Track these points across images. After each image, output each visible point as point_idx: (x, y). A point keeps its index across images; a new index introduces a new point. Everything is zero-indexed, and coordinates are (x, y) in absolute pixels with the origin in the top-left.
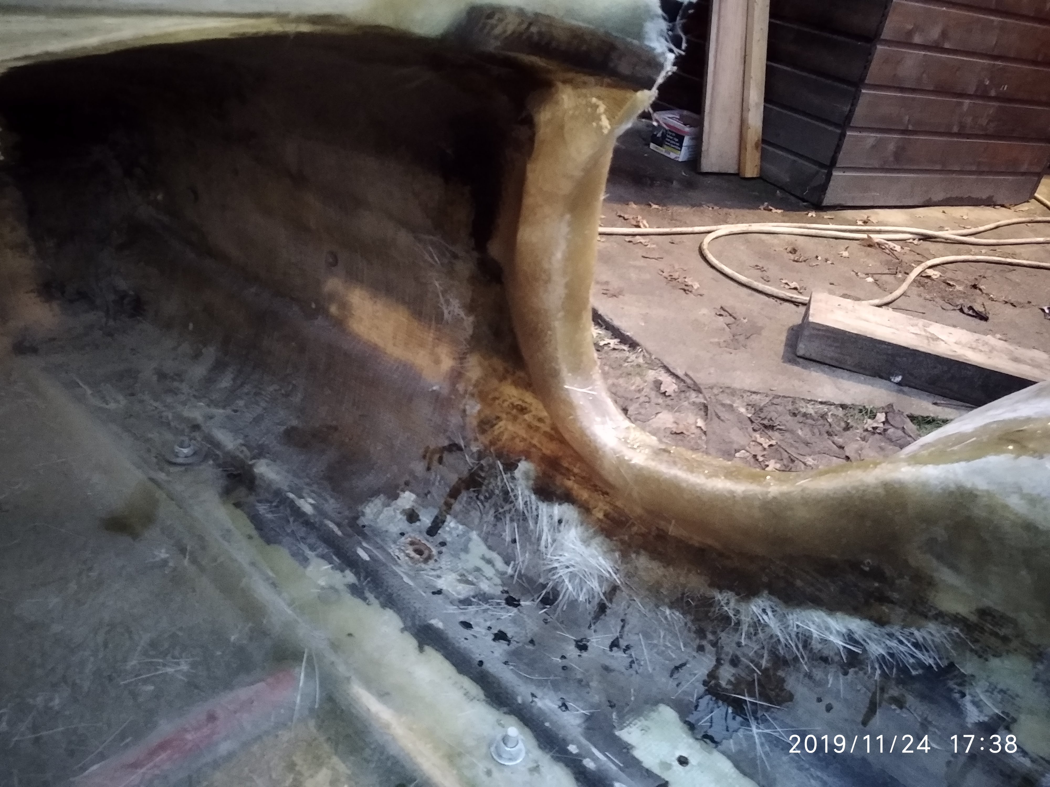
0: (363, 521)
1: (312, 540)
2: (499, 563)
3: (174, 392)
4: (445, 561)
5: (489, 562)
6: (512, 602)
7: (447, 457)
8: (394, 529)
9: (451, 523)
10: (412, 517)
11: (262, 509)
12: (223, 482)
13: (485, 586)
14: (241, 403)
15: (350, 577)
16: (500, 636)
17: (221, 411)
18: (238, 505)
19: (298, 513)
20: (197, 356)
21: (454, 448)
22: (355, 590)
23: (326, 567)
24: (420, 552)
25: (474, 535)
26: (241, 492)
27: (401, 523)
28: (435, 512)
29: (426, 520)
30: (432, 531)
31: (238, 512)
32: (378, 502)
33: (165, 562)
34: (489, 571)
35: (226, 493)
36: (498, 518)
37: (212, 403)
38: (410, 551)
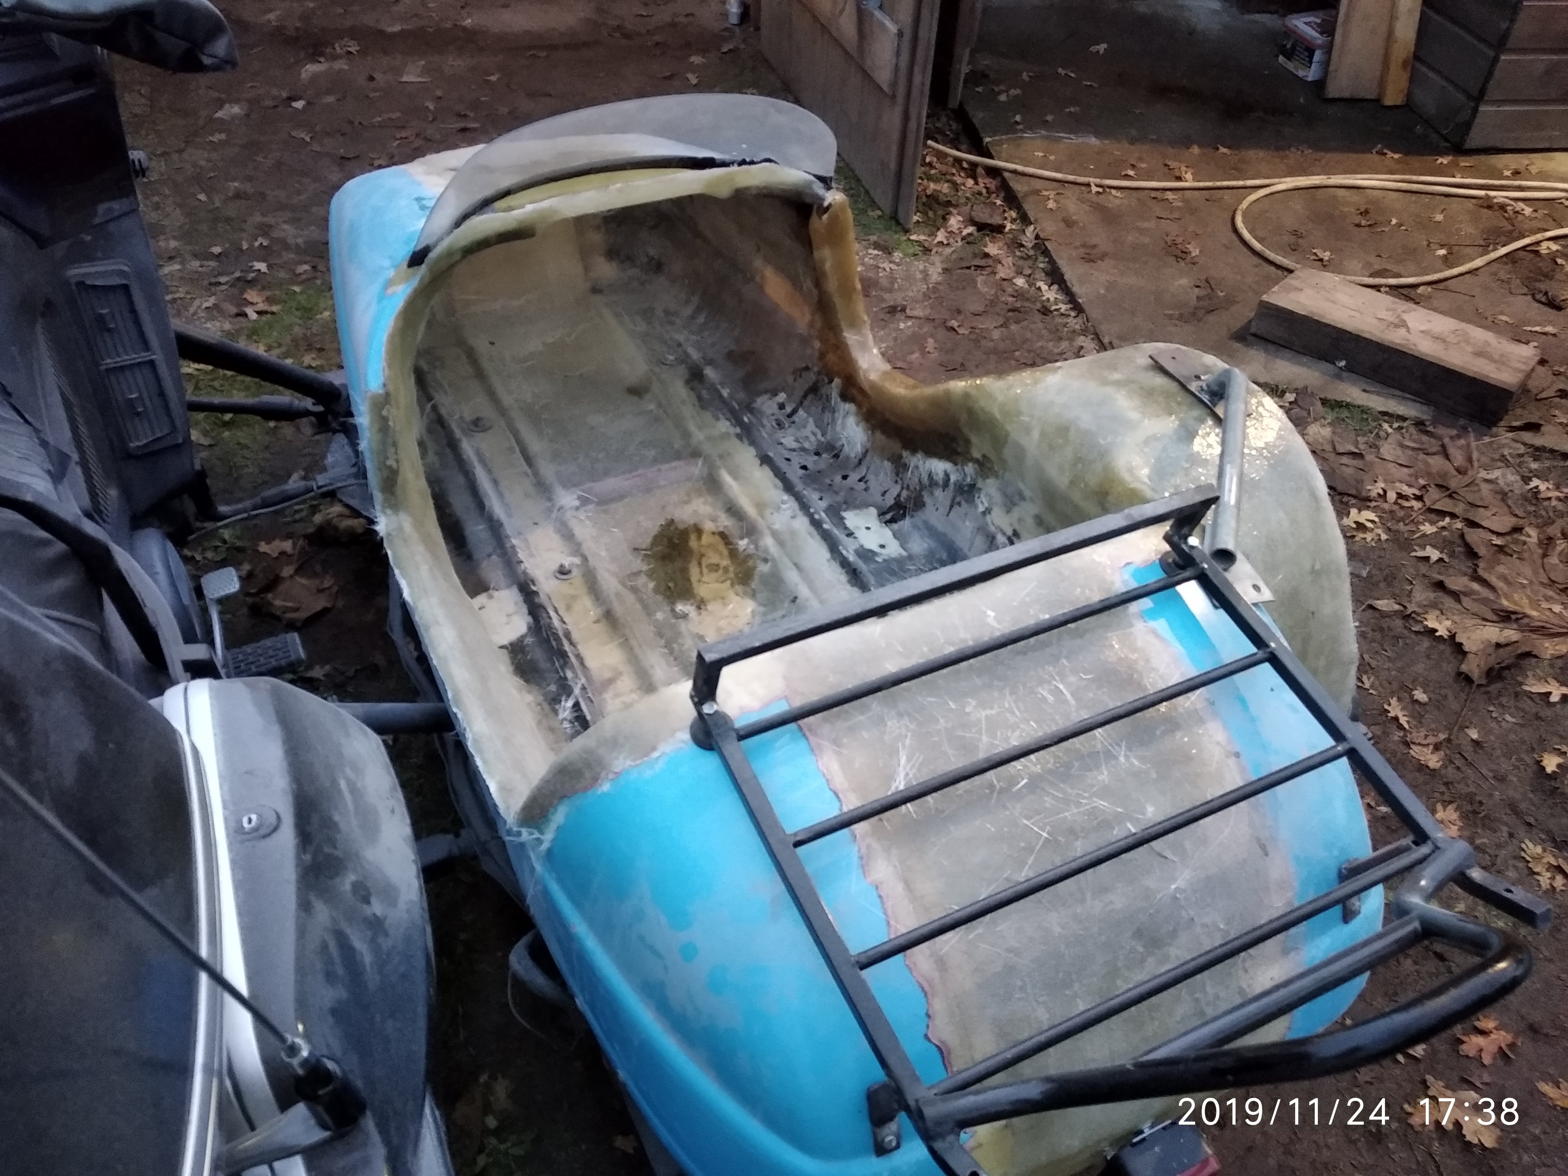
0: (755, 405)
1: (725, 411)
2: (819, 436)
3: (672, 323)
4: (790, 430)
5: (814, 434)
6: (817, 454)
7: (804, 374)
8: (769, 412)
9: (801, 412)
10: (782, 406)
11: (704, 393)
12: (687, 376)
13: (807, 445)
14: (707, 333)
15: (738, 430)
16: (804, 468)
17: (695, 337)
18: (692, 389)
19: (721, 396)
20: (687, 302)
21: (807, 368)
22: (739, 437)
23: (728, 423)
24: (778, 425)
25: (811, 420)
26: (696, 383)
27: (774, 408)
28: (794, 405)
29: (789, 409)
30: (790, 416)
31: (692, 393)
32: (766, 397)
33: (652, 411)
34: (812, 439)
35: (688, 382)
36: (823, 410)
37: (692, 332)
38: (774, 424)
